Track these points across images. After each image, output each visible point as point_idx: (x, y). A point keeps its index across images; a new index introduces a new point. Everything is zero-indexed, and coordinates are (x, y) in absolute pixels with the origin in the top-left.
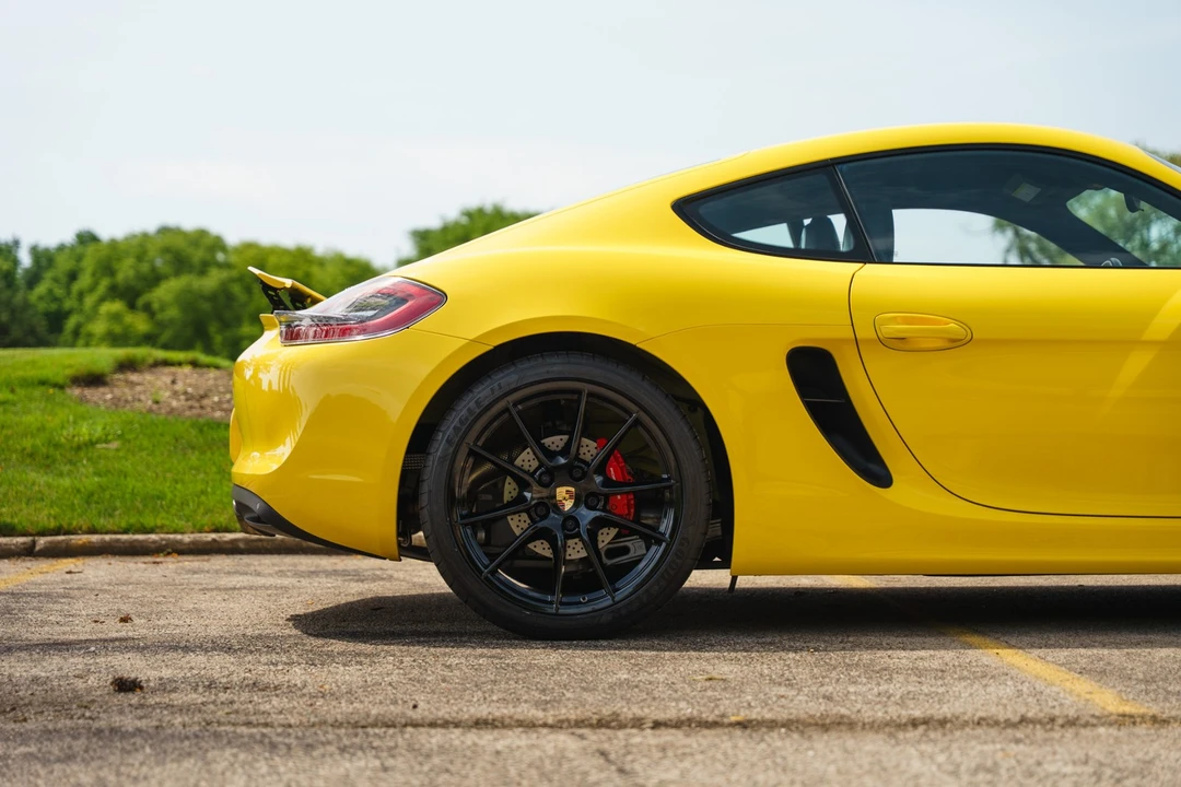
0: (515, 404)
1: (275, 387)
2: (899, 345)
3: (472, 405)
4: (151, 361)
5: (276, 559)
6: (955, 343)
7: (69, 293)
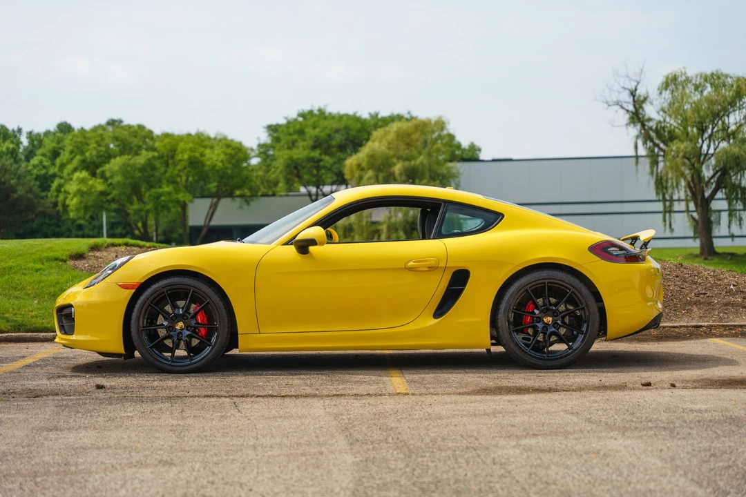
4: (106, 245)
7: (54, 164)
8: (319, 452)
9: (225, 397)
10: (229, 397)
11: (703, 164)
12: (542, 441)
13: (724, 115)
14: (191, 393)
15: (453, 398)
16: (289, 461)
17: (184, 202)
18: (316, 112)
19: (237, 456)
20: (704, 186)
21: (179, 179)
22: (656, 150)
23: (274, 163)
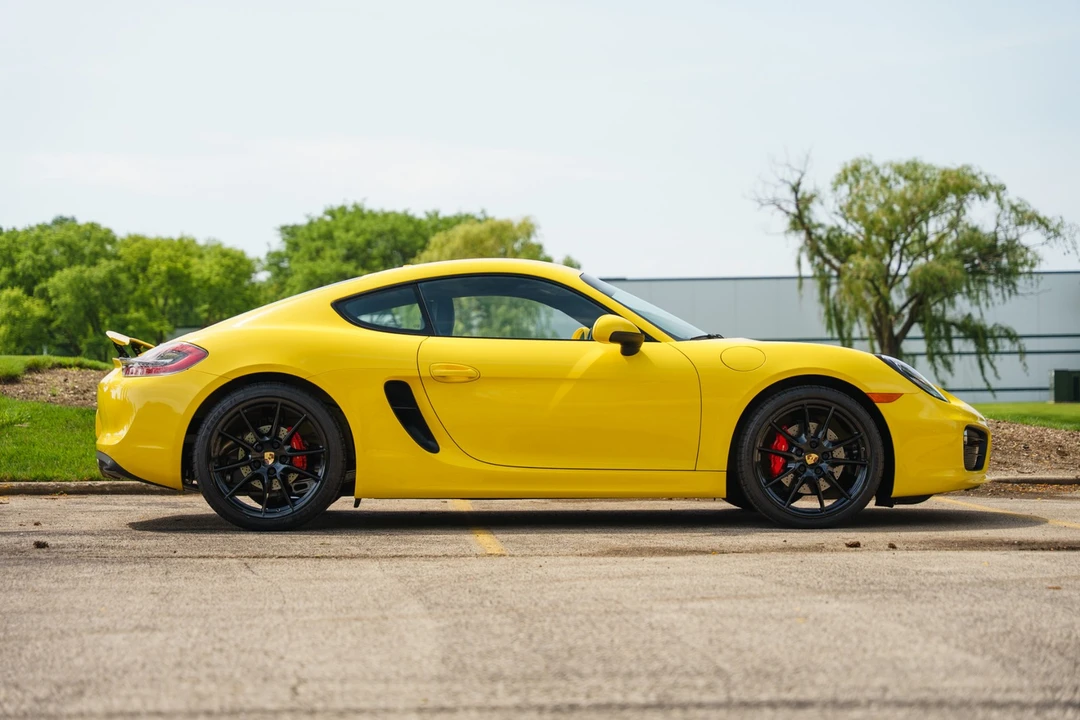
0: (243, 409)
1: (119, 398)
2: (443, 380)
3: (220, 409)
4: (50, 365)
5: (129, 497)
6: (472, 379)
8: (382, 616)
9: (231, 557)
10: (237, 557)
11: (891, 287)
12: (717, 605)
13: (920, 221)
14: (179, 553)
15: (573, 559)
16: (337, 627)
17: (161, 332)
18: (350, 208)
19: (256, 621)
20: (893, 318)
21: (153, 301)
22: (827, 268)
23: (290, 281)
